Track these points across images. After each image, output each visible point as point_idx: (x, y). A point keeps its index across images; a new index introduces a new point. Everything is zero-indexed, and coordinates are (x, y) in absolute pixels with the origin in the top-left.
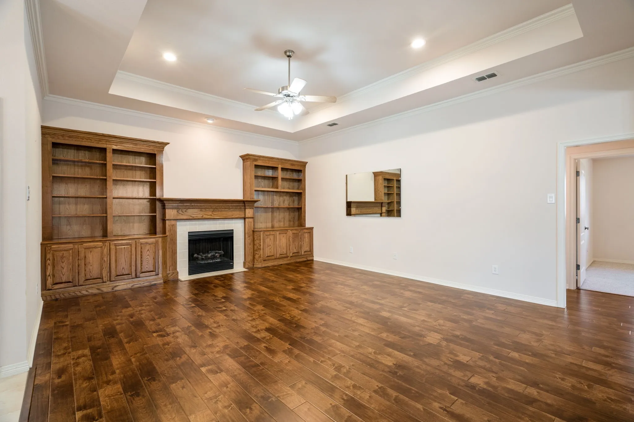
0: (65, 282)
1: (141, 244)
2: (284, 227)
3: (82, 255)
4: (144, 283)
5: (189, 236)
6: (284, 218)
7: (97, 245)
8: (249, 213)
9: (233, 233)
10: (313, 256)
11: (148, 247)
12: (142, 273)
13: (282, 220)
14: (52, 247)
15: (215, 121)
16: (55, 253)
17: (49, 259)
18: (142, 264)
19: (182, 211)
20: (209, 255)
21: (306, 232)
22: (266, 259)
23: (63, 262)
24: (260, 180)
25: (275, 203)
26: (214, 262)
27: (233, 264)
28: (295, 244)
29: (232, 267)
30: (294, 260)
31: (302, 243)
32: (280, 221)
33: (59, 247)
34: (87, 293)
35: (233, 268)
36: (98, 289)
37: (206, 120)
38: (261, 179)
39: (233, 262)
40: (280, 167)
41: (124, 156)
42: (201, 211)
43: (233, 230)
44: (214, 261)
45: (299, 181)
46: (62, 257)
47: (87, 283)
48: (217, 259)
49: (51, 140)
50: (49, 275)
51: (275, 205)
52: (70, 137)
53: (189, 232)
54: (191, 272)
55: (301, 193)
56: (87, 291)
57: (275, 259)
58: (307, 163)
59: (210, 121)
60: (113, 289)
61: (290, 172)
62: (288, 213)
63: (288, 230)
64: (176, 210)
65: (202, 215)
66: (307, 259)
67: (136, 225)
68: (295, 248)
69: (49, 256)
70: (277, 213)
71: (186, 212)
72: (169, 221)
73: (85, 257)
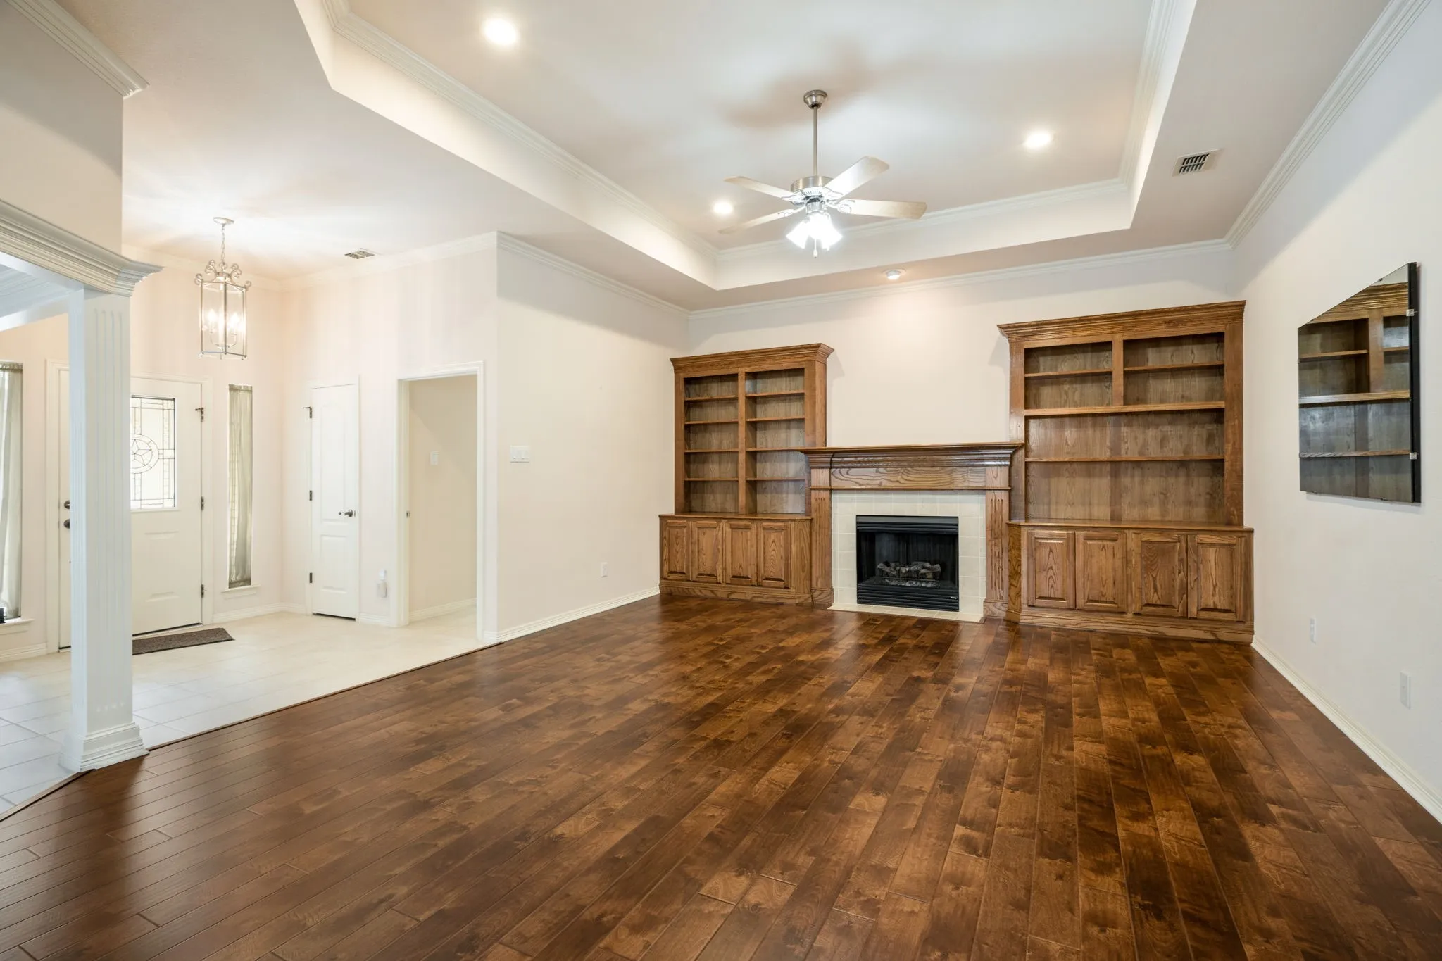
0: (680, 573)
1: (764, 529)
2: (1162, 522)
3: (696, 536)
4: (767, 598)
5: (857, 523)
6: (1165, 495)
7: (711, 524)
8: (996, 478)
9: (957, 525)
10: (1251, 632)
11: (773, 536)
12: (766, 579)
13: (1156, 500)
14: (669, 521)
15: (904, 273)
16: (671, 530)
17: (665, 538)
18: (765, 563)
19: (840, 473)
20: (904, 570)
21: (1212, 545)
22: (1038, 602)
23: (677, 545)
24: (1066, 387)
25: (1124, 447)
26: (918, 587)
27: (958, 599)
28: (1154, 579)
29: (954, 607)
30: (1152, 628)
31: (1192, 578)
32: (1144, 503)
33: (673, 523)
34: (699, 594)
35: (957, 610)
36: (712, 592)
37: (884, 276)
38: (1071, 383)
39: (958, 596)
40: (1118, 340)
41: (774, 380)
42: (877, 472)
43: (957, 517)
44: (918, 584)
45: (1217, 370)
46: (677, 538)
47: (701, 580)
48: (927, 583)
49: (683, 375)
50: (665, 560)
51: (1123, 452)
52: (700, 366)
53: (857, 516)
54: (863, 597)
55: (1220, 412)
56: (700, 591)
57: (1069, 609)
58: (1242, 304)
59: (894, 277)
60: (728, 595)
61: (1190, 347)
62: (1182, 479)
63: (1126, 531)
64: (827, 472)
65: (878, 482)
66: (1215, 635)
67: (791, 497)
68: (1156, 590)
69: (666, 534)
70: (1133, 476)
71: (848, 474)
72: (817, 492)
73: (698, 540)
